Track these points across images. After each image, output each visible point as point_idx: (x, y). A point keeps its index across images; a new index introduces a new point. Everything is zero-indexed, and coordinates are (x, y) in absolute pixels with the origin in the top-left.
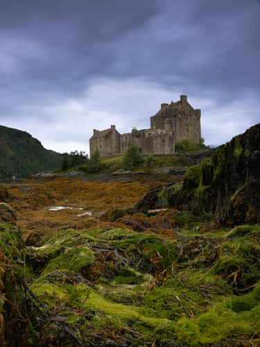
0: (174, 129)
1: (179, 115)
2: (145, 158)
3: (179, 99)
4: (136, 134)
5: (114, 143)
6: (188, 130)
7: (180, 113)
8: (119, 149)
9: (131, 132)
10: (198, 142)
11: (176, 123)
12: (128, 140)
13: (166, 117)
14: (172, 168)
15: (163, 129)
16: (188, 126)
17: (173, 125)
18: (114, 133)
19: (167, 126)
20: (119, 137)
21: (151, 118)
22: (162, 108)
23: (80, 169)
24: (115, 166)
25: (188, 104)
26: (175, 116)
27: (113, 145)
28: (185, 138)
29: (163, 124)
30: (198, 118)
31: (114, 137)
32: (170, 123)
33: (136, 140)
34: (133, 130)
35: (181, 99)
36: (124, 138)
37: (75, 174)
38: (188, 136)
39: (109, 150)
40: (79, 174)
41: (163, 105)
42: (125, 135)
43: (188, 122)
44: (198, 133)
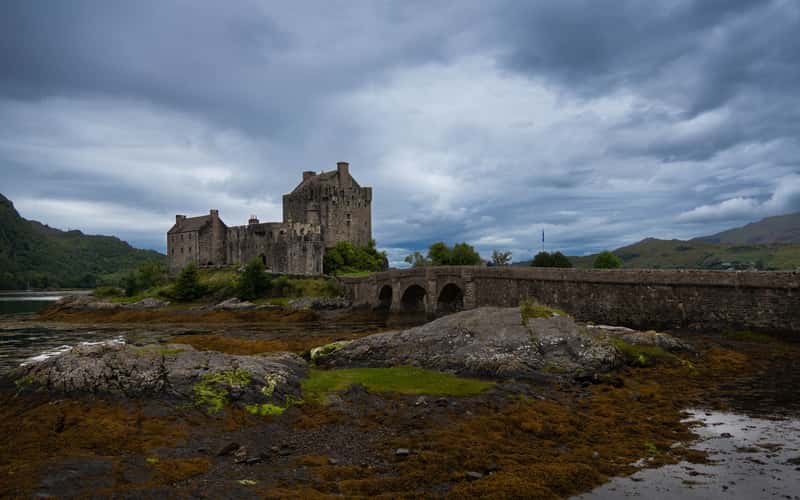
0: (324, 223)
1: (334, 198)
2: (275, 281)
3: (335, 168)
4: (256, 229)
5: (216, 243)
6: (349, 222)
7: (336, 194)
8: (225, 255)
9: (247, 224)
10: (365, 244)
11: (327, 211)
12: (242, 238)
13: (311, 199)
14: (316, 299)
15: (305, 222)
16: (349, 215)
17: (324, 213)
18: (215, 224)
19: (312, 217)
20: (226, 233)
21: (285, 198)
22: (305, 179)
23: (162, 294)
24: (222, 290)
25: (350, 178)
26: (326, 199)
27: (214, 247)
28: (342, 238)
29: (306, 212)
30: (368, 202)
31: (215, 232)
32: (318, 211)
33: (257, 239)
34: (251, 221)
35: (339, 168)
36: (235, 233)
37: (154, 305)
38: (349, 235)
39: (206, 256)
40: (160, 304)
41: (308, 175)
42: (236, 228)
43: (348, 209)
44: (366, 230)
